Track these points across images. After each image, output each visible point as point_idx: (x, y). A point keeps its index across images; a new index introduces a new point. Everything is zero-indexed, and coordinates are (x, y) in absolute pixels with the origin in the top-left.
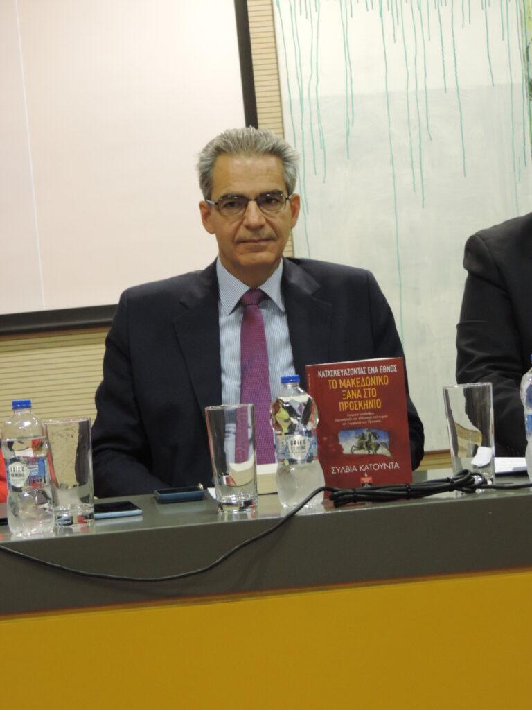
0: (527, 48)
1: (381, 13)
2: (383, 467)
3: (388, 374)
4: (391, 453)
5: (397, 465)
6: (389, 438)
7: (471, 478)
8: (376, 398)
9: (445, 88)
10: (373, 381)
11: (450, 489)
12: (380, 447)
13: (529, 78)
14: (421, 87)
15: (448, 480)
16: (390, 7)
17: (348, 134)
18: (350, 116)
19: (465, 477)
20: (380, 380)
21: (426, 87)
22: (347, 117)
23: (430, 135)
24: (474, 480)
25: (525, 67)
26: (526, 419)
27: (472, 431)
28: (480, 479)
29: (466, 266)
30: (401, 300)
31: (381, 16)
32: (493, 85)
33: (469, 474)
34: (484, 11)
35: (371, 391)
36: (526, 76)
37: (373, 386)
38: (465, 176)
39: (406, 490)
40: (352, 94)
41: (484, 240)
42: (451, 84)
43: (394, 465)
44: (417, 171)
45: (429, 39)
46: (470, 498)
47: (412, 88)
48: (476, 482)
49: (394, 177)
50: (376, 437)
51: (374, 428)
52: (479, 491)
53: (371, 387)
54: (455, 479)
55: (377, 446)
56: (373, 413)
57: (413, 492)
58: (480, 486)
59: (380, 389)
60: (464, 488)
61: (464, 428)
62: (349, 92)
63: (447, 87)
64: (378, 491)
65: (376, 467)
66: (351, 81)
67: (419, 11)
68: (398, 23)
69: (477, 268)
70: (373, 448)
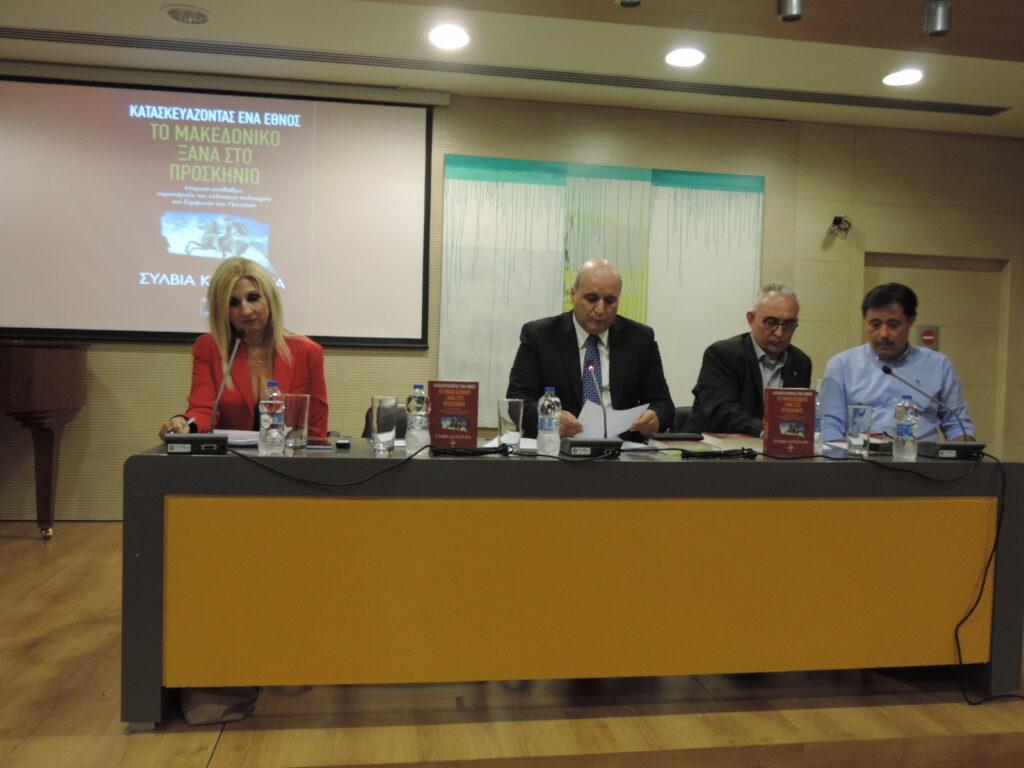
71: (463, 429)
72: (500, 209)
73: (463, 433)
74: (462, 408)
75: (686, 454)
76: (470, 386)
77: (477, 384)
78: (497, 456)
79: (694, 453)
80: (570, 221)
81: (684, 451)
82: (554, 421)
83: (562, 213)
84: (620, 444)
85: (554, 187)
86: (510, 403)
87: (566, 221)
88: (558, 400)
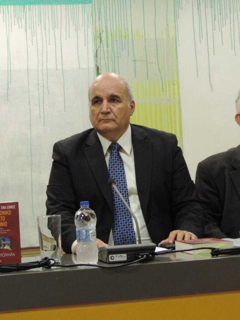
0: (97, 51)
1: (26, 30)
2: (7, 255)
3: (11, 209)
4: (11, 248)
5: (14, 254)
6: (10, 241)
7: (49, 261)
8: (5, 221)
9: (57, 69)
10: (3, 213)
11: (39, 266)
12: (6, 245)
13: (97, 65)
14: (45, 67)
15: (37, 262)
16: (31, 28)
17: (8, 89)
18: (9, 80)
19: (46, 261)
20: (7, 213)
21: (47, 67)
22: (8, 80)
23: (48, 91)
24: (50, 262)
25: (95, 60)
26: (77, 233)
27: (50, 238)
28: (53, 262)
29: (53, 157)
30: (32, 171)
31: (26, 32)
32: (80, 68)
33: (48, 259)
34: (76, 32)
35: (2, 218)
36: (96, 64)
37: (4, 215)
38: (65, 111)
39: (17, 267)
40: (11, 69)
41: (60, 144)
42: (59, 67)
43: (12, 254)
44: (42, 108)
45: (49, 44)
46: (48, 271)
47: (40, 67)
48: (51, 264)
49: (30, 110)
50: (4, 241)
51: (3, 236)
52: (53, 267)
53: (2, 216)
54: (41, 262)
55: (5, 245)
56: (3, 229)
57: (20, 268)
58: (53, 265)
59: (7, 217)
60: (46, 266)
61: (47, 237)
62: (9, 68)
63: (57, 68)
64: (3, 267)
65: (4, 255)
66: (10, 63)
67: (44, 31)
68: (34, 36)
69: (57, 158)
70: (3, 246)
71: (7, 247)
72: (29, 32)
73: (7, 251)
74: (4, 228)
75: (215, 252)
76: (11, 207)
77: (16, 204)
78: (40, 269)
79: (222, 250)
80: (98, 37)
81: (213, 249)
82: (90, 232)
83: (90, 30)
84: (154, 248)
85: (80, 6)
86: (49, 219)
87: (95, 39)
88: (93, 212)
